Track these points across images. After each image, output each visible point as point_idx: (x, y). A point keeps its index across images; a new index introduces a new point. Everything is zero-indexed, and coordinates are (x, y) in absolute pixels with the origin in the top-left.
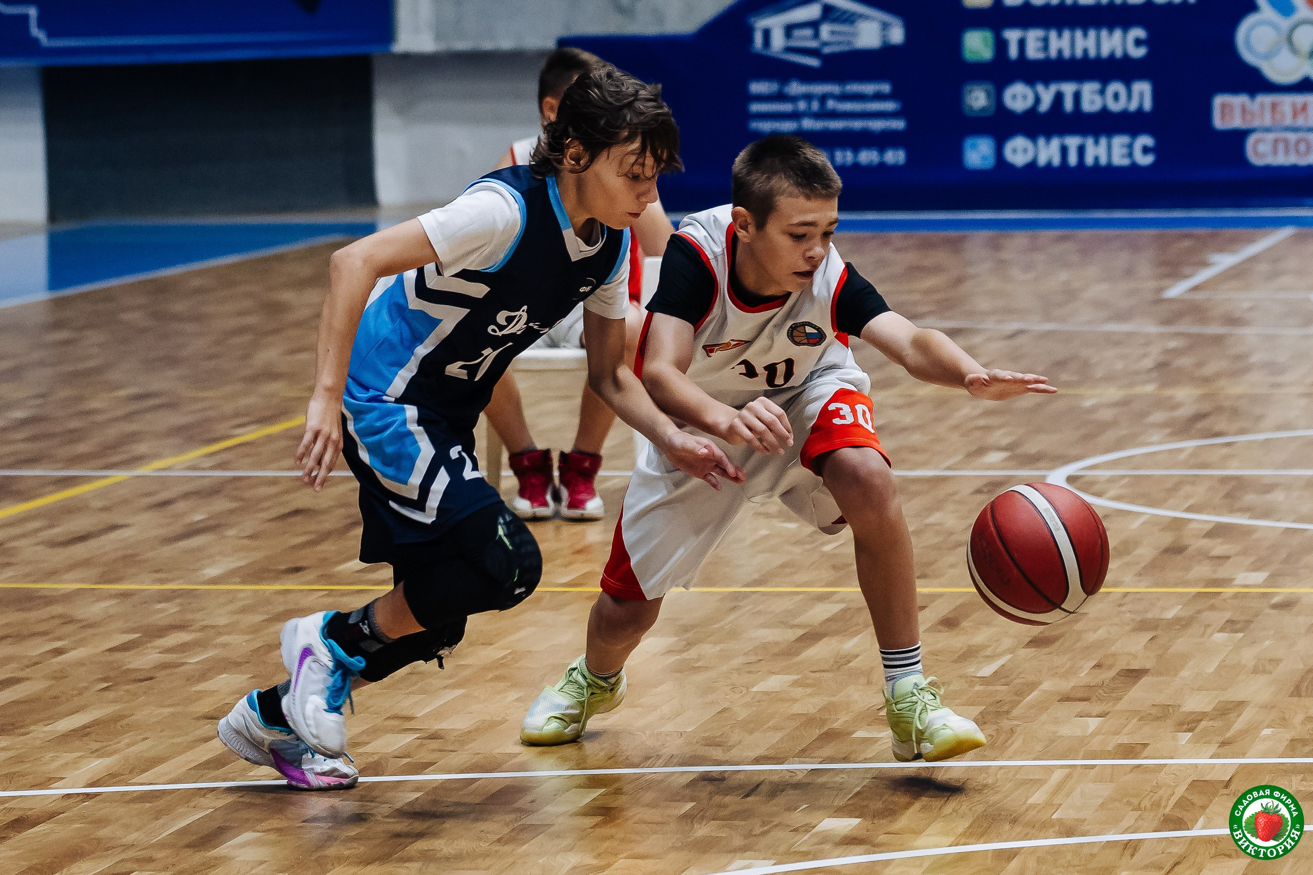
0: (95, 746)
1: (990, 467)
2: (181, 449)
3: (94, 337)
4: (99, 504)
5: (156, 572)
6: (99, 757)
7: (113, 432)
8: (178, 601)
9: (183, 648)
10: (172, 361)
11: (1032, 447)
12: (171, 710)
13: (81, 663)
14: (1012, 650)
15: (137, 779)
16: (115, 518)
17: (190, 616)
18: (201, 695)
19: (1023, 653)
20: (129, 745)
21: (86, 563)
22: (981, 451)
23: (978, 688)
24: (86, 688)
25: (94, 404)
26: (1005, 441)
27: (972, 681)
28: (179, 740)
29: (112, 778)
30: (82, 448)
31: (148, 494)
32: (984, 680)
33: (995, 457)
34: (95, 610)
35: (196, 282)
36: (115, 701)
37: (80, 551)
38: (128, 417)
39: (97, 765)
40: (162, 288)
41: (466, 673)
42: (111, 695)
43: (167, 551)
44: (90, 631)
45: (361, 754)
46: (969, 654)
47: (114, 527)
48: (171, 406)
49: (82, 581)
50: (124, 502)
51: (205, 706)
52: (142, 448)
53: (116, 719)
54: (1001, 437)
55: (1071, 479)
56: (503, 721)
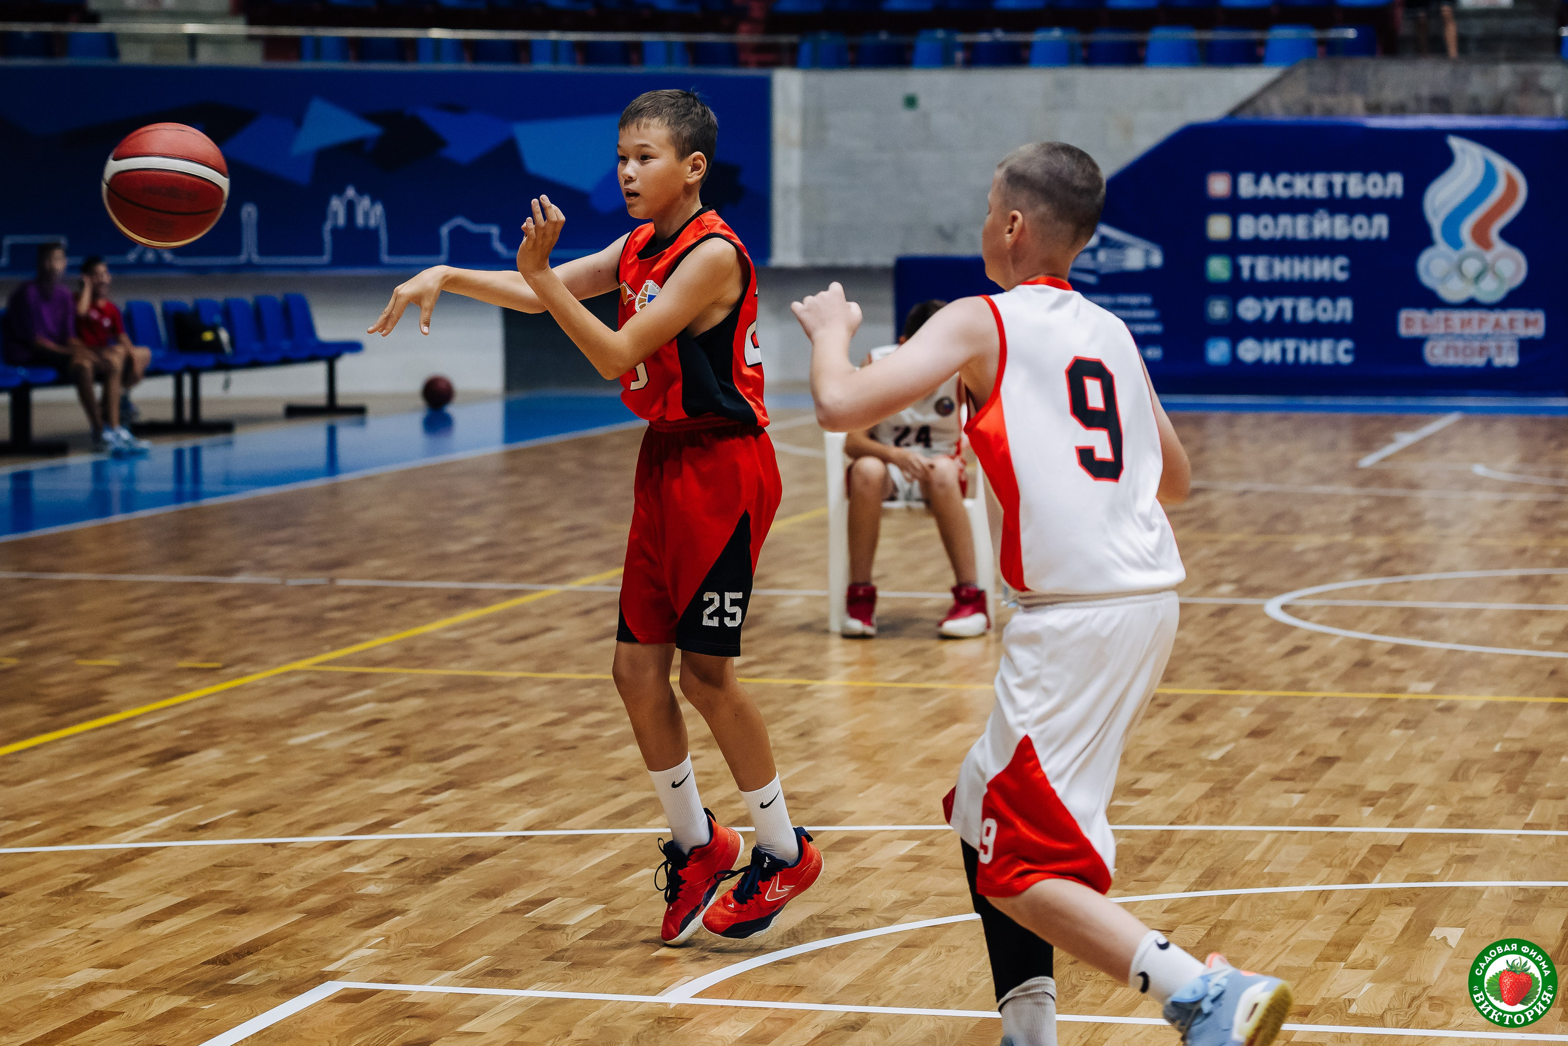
0: (531, 799)
1: (1222, 596)
2: (601, 570)
3: (537, 482)
4: (536, 611)
5: (582, 664)
6: (533, 807)
7: (550, 556)
8: (597, 687)
9: (600, 724)
10: (596, 501)
11: (1254, 581)
12: (588, 772)
13: (521, 734)
14: (1235, 740)
15: (562, 825)
16: (550, 622)
17: (605, 700)
18: (612, 761)
19: (1245, 742)
20: (556, 799)
21: (526, 657)
22: (1215, 583)
23: (1209, 768)
24: (525, 754)
25: (536, 533)
26: (1234, 576)
27: (1204, 763)
28: (595, 796)
29: (542, 824)
30: (527, 567)
31: (576, 604)
32: (1213, 763)
33: (1225, 588)
34: (532, 693)
35: (617, 440)
36: (547, 765)
37: (523, 647)
38: (561, 544)
39: (532, 814)
40: (590, 445)
41: (814, 749)
42: (543, 759)
43: (589, 649)
44: (530, 710)
45: (734, 810)
46: (1202, 742)
47: (549, 629)
48: (595, 535)
49: (524, 670)
50: (557, 610)
51: (615, 770)
52: (571, 568)
53: (548, 778)
54: (1231, 573)
55: (1285, 608)
56: (843, 787)
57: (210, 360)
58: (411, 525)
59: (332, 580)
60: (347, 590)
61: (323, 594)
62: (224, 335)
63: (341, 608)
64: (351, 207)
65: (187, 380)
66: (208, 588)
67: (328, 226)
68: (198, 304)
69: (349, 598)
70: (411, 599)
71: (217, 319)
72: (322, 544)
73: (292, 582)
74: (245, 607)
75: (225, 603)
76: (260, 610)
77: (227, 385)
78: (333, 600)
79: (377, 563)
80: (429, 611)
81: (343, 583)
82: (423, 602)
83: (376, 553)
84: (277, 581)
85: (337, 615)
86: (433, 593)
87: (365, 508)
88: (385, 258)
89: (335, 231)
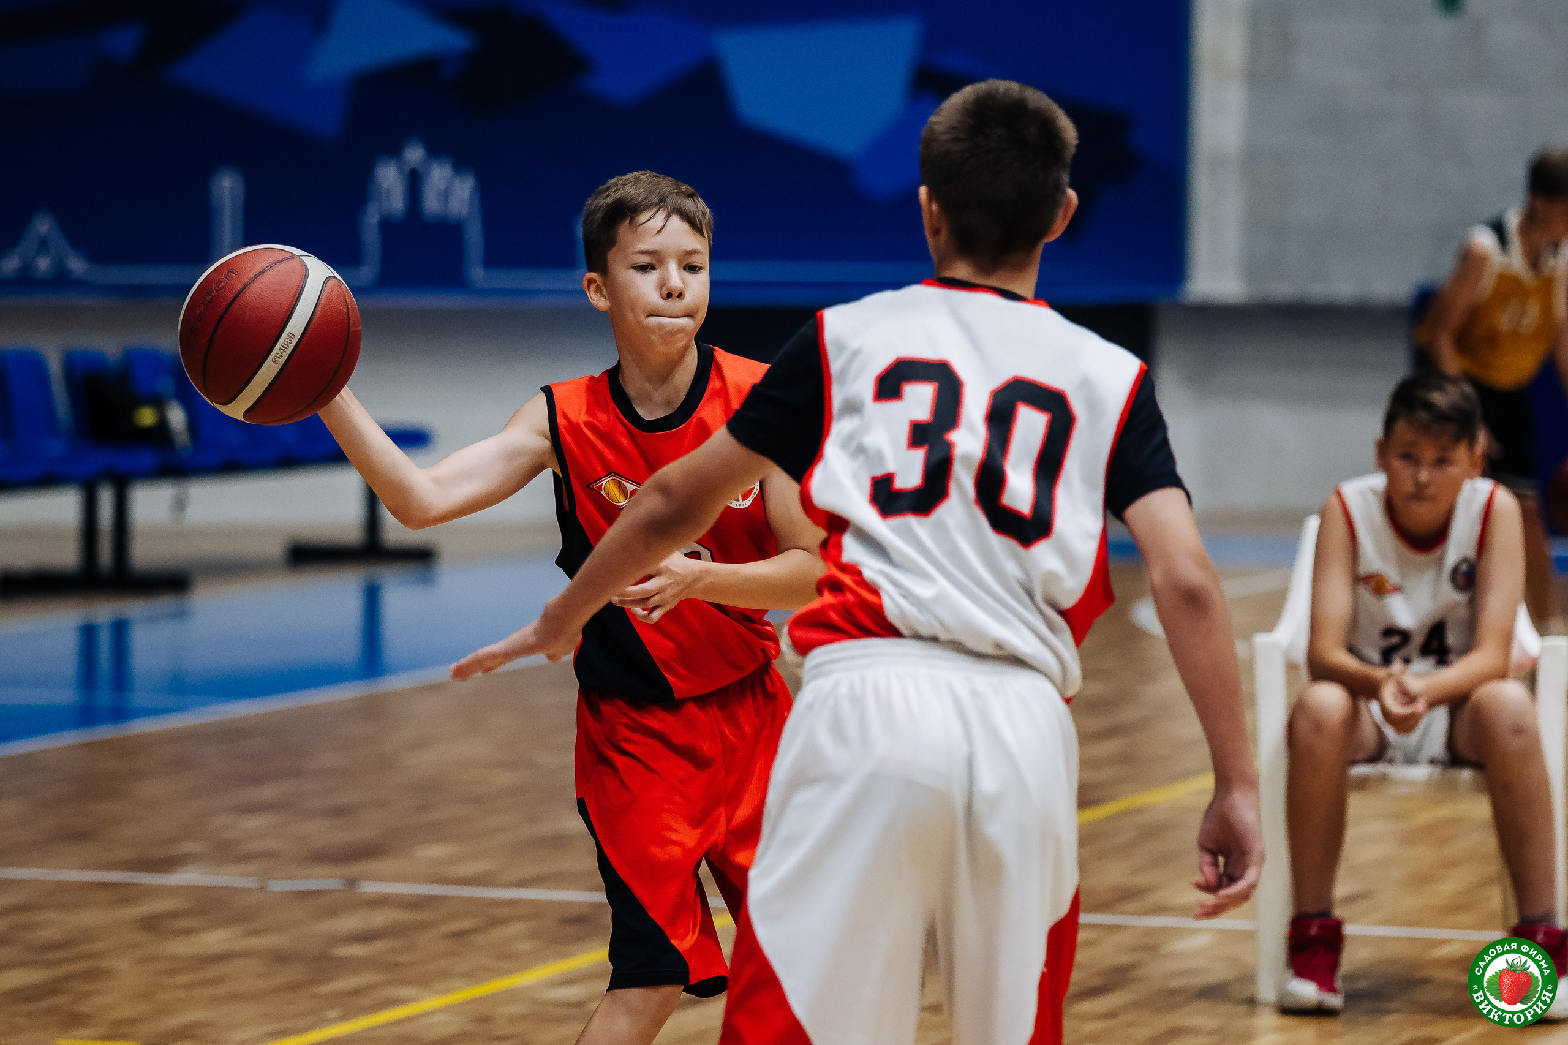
57: (147, 459)
58: (504, 779)
59: (351, 883)
60: (379, 902)
61: (334, 911)
62: (177, 417)
63: (365, 937)
64: (414, 182)
65: (106, 499)
66: (123, 894)
67: (371, 219)
68: (131, 359)
69: (380, 918)
70: (495, 922)
71: (165, 384)
72: (338, 812)
73: (279, 886)
74: (187, 932)
75: (152, 925)
76: (215, 939)
77: (180, 505)
78: (351, 923)
79: (436, 851)
80: (525, 946)
81: (371, 888)
82: (515, 929)
83: (436, 832)
84: (250, 883)
85: (357, 950)
86: (536, 910)
87: (420, 745)
88: (478, 273)
89: (387, 225)
